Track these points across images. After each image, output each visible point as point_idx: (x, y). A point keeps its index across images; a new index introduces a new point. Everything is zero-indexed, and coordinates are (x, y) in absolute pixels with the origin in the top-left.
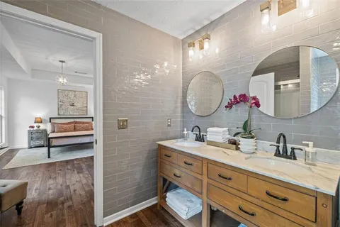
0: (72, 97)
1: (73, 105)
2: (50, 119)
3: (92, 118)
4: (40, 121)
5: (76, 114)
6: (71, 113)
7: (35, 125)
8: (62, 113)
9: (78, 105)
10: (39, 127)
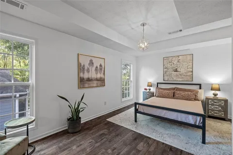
0: (175, 62)
1: (176, 71)
2: (158, 83)
3: (200, 85)
4: (150, 85)
5: (180, 80)
6: (175, 79)
7: (148, 88)
8: (166, 78)
9: (182, 70)
10: (150, 90)
